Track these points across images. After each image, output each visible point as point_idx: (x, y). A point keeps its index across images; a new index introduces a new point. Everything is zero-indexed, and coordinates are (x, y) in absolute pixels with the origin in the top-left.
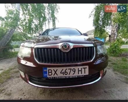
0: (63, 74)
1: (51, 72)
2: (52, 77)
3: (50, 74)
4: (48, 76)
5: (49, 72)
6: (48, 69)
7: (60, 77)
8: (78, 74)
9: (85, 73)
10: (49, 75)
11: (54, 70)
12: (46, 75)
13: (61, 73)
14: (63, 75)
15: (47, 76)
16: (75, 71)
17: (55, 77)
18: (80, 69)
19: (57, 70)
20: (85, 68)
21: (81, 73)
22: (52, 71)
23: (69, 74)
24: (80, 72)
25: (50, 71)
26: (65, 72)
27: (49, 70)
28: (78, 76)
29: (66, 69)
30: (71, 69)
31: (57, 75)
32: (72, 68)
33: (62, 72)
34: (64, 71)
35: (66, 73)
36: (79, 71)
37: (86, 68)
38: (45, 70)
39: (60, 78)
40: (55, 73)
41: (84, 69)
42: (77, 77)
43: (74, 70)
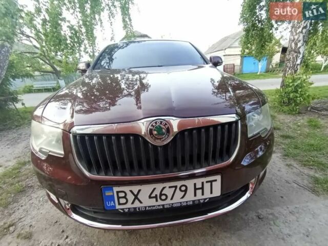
0: (154, 199)
1: (125, 197)
2: (129, 209)
3: (123, 201)
4: (118, 207)
5: (119, 198)
6: (116, 189)
7: (149, 207)
8: (195, 195)
9: (211, 193)
10: (119, 204)
11: (131, 191)
12: (112, 204)
13: (150, 197)
14: (157, 201)
15: (115, 206)
16: (186, 191)
17: (135, 208)
19: (139, 191)
20: (211, 182)
21: (203, 194)
22: (126, 194)
23: (172, 199)
24: (199, 192)
25: (122, 195)
26: (161, 195)
27: (118, 192)
28: (193, 201)
29: (164, 188)
30: (176, 187)
31: (141, 202)
32: (179, 184)
33: (153, 195)
34: (157, 192)
35: (163, 197)
36: (196, 189)
37: (216, 180)
38: (108, 193)
39: (147, 208)
40: (136, 197)
41: (209, 184)
42: (191, 203)
43: (183, 188)
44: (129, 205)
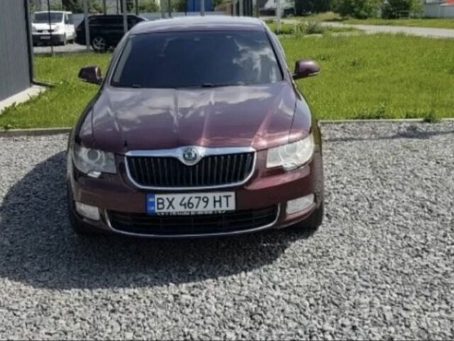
1: (162, 203)
2: (165, 213)
4: (157, 211)
5: (158, 204)
6: (157, 196)
8: (215, 206)
9: (227, 206)
10: (158, 209)
11: (168, 199)
13: (181, 204)
14: (185, 208)
15: (154, 210)
16: (207, 202)
17: (169, 213)
18: (217, 199)
19: (173, 199)
22: (163, 201)
23: (196, 207)
24: (217, 204)
25: (160, 201)
26: (189, 203)
27: (158, 199)
28: (213, 211)
29: (191, 198)
30: (200, 198)
31: (173, 208)
32: (202, 195)
33: (183, 203)
34: (186, 201)
35: (191, 206)
36: (215, 202)
37: (230, 196)
38: (151, 200)
39: (178, 213)
40: (171, 203)
42: (212, 213)
43: (205, 200)
44: (165, 210)
